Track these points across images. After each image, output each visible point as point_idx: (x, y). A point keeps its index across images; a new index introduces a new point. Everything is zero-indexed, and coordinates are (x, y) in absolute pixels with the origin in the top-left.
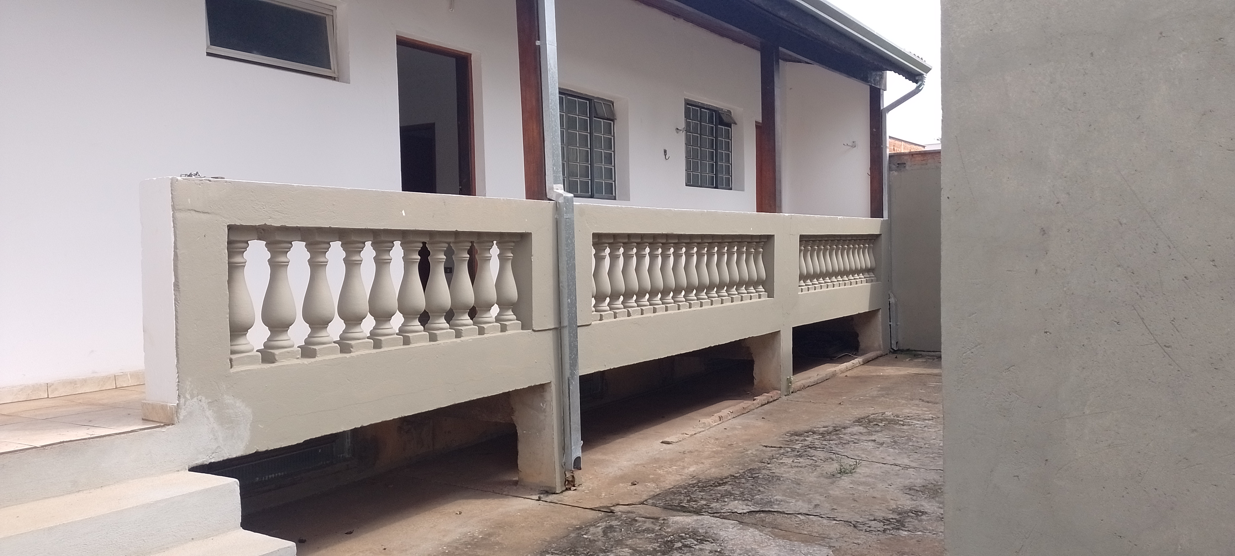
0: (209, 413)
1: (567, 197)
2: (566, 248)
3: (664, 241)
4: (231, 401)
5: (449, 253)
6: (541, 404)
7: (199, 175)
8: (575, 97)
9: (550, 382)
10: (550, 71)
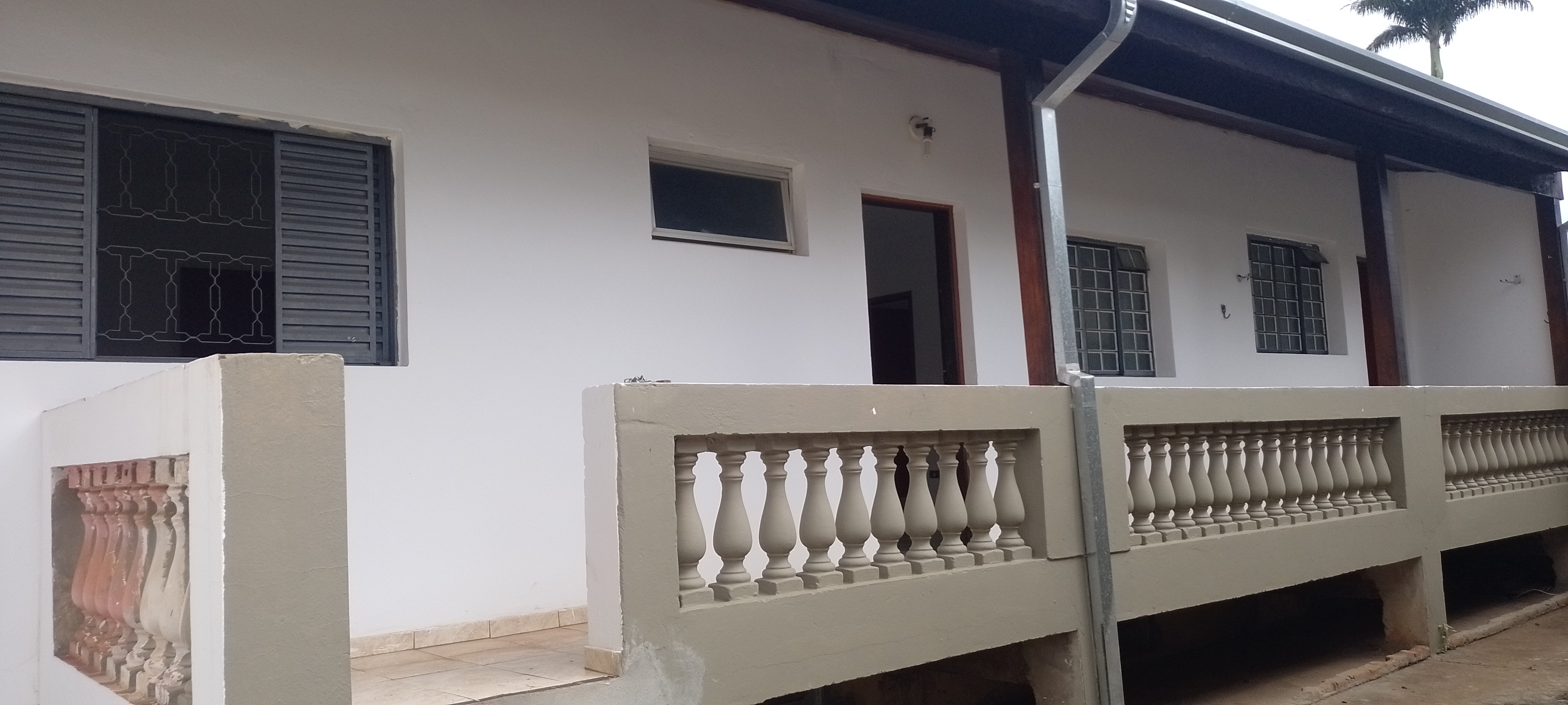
0: (656, 663)
1: (1085, 379)
2: (1088, 448)
3: (1229, 432)
4: (681, 648)
5: (932, 458)
6: (1066, 660)
7: (644, 380)
8: (1091, 245)
9: (1076, 630)
10: (1054, 219)
